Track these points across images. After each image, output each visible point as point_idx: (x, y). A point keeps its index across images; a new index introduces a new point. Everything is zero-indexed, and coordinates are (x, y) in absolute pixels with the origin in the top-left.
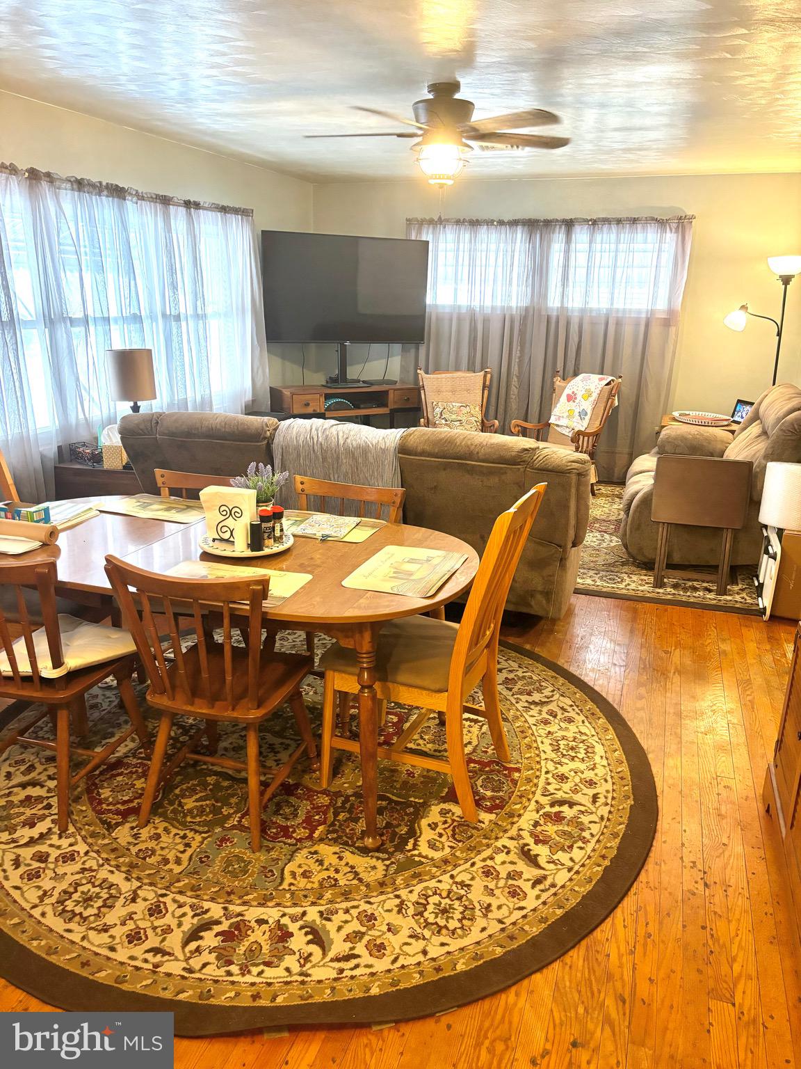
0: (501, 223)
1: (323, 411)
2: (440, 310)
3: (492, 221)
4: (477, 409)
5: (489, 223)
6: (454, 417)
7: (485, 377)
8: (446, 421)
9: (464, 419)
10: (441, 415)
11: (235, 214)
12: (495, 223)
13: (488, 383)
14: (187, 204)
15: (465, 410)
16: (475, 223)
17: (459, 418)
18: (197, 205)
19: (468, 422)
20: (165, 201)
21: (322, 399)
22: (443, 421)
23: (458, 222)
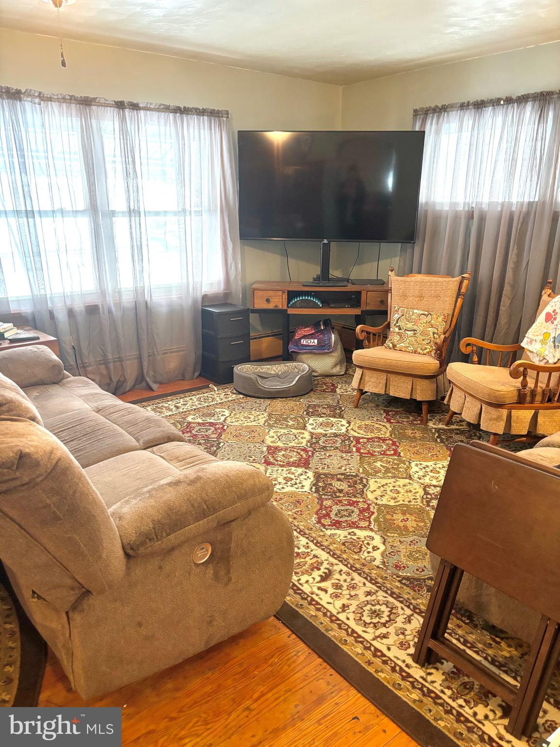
0: (509, 101)
1: (285, 307)
2: (438, 208)
3: (499, 100)
4: (440, 319)
5: (495, 103)
6: (410, 325)
7: (461, 283)
8: (400, 329)
9: (420, 328)
10: (397, 322)
11: (197, 115)
12: (502, 102)
13: (463, 290)
14: (120, 105)
15: (424, 319)
16: (479, 105)
17: (415, 327)
18: (135, 107)
19: (423, 333)
20: (86, 102)
21: (285, 296)
22: (397, 330)
23: (463, 106)
